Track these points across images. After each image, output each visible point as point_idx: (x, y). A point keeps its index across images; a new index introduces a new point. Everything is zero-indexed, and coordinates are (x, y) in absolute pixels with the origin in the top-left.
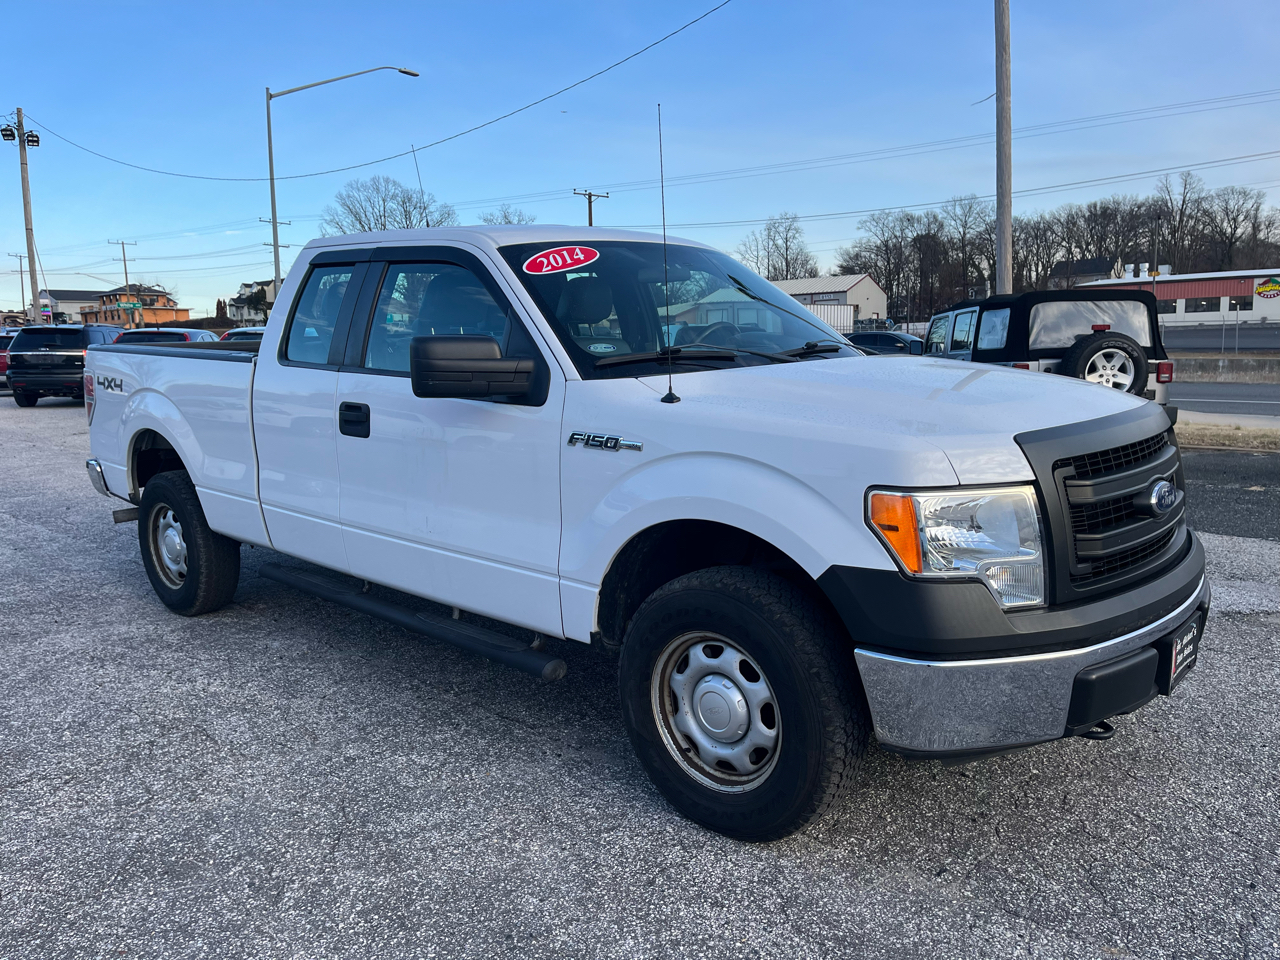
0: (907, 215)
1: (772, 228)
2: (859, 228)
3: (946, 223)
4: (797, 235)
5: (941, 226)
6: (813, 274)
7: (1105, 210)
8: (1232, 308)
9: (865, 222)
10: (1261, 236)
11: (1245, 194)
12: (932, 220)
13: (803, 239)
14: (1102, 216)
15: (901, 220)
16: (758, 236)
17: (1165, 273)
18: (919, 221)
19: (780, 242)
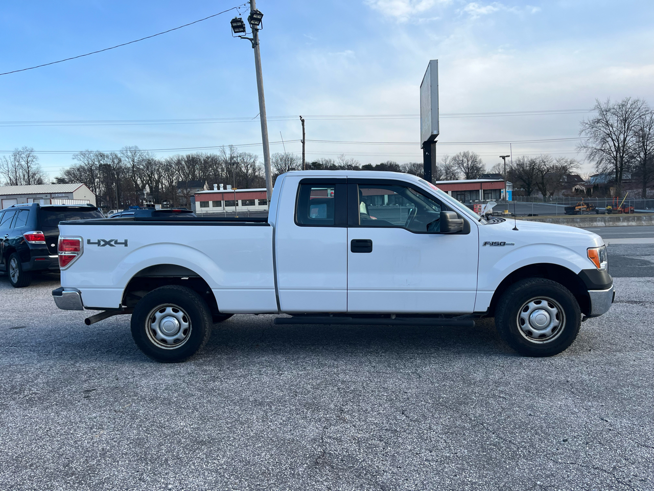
0: (101, 153)
1: (17, 154)
2: (74, 159)
3: (123, 159)
4: (34, 160)
5: (120, 161)
6: (40, 182)
7: (193, 158)
8: (260, 204)
9: (77, 155)
10: (257, 174)
11: (250, 156)
12: (114, 157)
13: (38, 162)
14: (192, 161)
15: (97, 156)
16: (8, 159)
17: (229, 189)
18: (107, 157)
19: (23, 163)
